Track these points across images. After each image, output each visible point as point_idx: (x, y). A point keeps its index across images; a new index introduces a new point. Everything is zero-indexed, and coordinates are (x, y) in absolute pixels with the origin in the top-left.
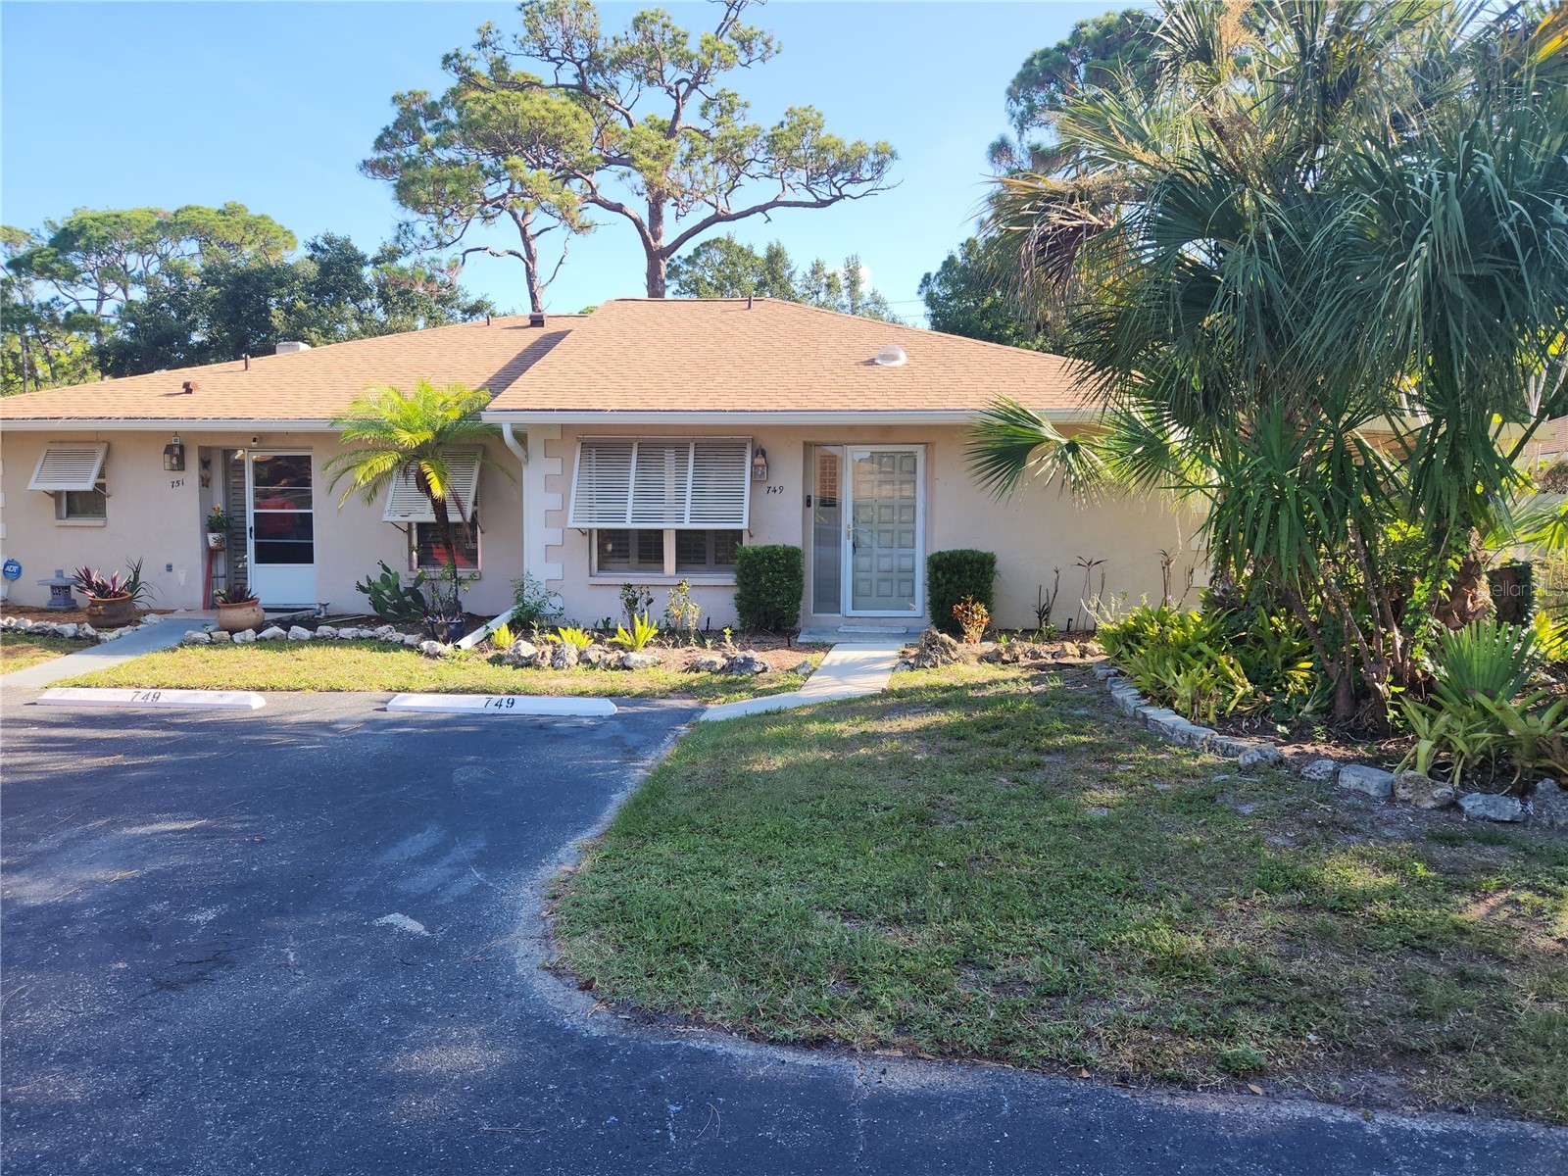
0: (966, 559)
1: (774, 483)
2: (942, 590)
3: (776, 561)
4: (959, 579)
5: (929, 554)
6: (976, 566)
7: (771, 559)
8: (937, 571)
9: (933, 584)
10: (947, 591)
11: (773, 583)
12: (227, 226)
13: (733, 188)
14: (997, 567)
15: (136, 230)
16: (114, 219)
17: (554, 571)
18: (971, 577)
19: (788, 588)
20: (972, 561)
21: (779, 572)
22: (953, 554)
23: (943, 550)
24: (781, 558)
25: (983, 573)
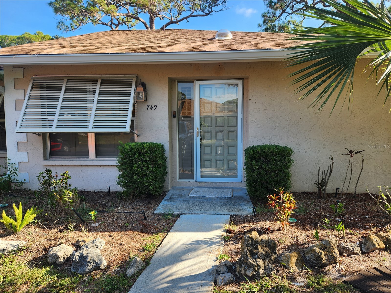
0: (272, 152)
1: (151, 103)
2: (256, 173)
3: (143, 154)
4: (268, 166)
5: (246, 147)
6: (279, 157)
7: (140, 152)
8: (252, 160)
9: (249, 169)
10: (259, 174)
11: (142, 169)
12: (36, 38)
13: (179, 15)
14: (292, 157)
15: (10, 40)
16: (5, 37)
17: (22, 157)
18: (275, 164)
19: (152, 172)
20: (275, 154)
21: (146, 161)
22: (263, 148)
23: (255, 144)
24: (147, 152)
25: (284, 162)
